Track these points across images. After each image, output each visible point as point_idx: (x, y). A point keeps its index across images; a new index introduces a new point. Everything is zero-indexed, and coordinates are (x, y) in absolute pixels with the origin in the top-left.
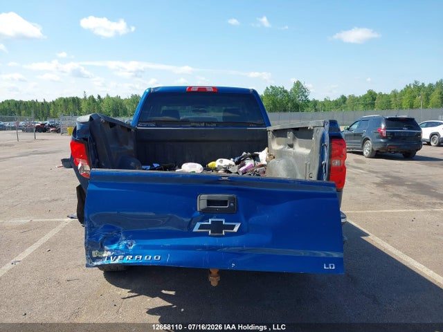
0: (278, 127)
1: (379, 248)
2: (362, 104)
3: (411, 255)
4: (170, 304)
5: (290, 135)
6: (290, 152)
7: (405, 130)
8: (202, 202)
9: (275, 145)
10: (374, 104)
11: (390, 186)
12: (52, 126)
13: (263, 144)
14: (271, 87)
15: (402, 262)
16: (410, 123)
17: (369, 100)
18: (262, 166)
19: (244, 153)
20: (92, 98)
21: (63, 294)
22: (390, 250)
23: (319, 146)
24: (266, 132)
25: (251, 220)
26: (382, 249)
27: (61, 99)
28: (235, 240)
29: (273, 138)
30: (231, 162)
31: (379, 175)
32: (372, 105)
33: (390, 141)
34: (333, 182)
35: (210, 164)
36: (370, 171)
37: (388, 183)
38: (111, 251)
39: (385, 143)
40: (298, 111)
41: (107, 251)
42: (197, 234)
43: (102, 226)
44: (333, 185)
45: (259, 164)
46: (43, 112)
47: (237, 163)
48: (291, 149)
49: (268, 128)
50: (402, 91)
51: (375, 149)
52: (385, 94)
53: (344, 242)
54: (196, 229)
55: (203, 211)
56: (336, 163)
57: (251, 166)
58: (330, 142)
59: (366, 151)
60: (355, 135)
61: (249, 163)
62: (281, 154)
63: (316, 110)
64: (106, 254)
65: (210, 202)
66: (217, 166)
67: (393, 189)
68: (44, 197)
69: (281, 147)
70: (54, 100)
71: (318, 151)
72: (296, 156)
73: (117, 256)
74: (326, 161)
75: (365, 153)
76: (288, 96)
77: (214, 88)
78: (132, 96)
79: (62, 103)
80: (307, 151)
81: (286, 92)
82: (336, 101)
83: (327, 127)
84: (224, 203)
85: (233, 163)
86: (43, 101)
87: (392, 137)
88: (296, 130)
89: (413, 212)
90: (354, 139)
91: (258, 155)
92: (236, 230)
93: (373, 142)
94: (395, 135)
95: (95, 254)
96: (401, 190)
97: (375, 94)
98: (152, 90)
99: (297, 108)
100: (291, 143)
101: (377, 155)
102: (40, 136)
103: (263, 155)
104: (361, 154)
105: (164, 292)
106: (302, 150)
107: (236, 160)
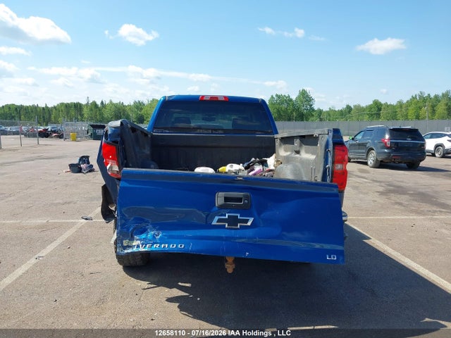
0: (285, 135)
1: (380, 250)
2: (368, 114)
3: (409, 257)
4: (187, 294)
5: (297, 142)
6: (297, 158)
7: (409, 140)
8: (220, 199)
9: (283, 152)
10: (379, 114)
11: (393, 194)
12: (54, 132)
13: (271, 151)
14: (277, 95)
15: (400, 262)
16: (414, 134)
17: (374, 111)
18: (270, 171)
19: (253, 159)
20: (94, 104)
21: (89, 285)
22: (389, 252)
23: (323, 152)
24: (274, 139)
25: (262, 215)
26: (382, 251)
27: (62, 104)
28: (250, 233)
29: (280, 145)
30: (241, 167)
31: (383, 184)
32: (378, 115)
33: (395, 151)
34: (336, 184)
35: (220, 169)
36: (374, 181)
37: (390, 191)
38: (140, 240)
39: (389, 153)
40: (303, 120)
41: (137, 240)
42: (215, 227)
43: (132, 219)
44: (336, 187)
45: (267, 169)
46: (44, 117)
47: (246, 168)
48: (298, 155)
49: (276, 136)
50: (408, 102)
51: (379, 159)
52: (390, 105)
53: (345, 238)
54: (214, 223)
55: (221, 207)
56: (339, 167)
57: (260, 171)
58: (334, 148)
59: (370, 162)
60: (359, 145)
61: (258, 168)
62: (288, 160)
63: (321, 120)
64: (135, 243)
65: (226, 199)
66: (227, 171)
67: (394, 197)
68: (56, 199)
69: (288, 153)
70: (56, 105)
71: (323, 157)
72: (303, 162)
73: (146, 245)
74: (329, 165)
75: (369, 163)
76: (293, 105)
77: (225, 97)
78: (135, 103)
79: (63, 108)
80: (313, 157)
81: (291, 100)
82: (341, 111)
83: (331, 134)
84: (239, 200)
85: (243, 168)
86: (44, 106)
87: (396, 147)
88: (302, 137)
89: (414, 219)
90: (359, 149)
91: (266, 161)
92: (249, 224)
93: (378, 153)
94: (399, 145)
95: (125, 243)
96: (403, 199)
97: (381, 104)
98: (167, 98)
99: (302, 117)
100: (298, 149)
101: (381, 165)
102: (43, 141)
103: (271, 161)
104: (366, 163)
105: (180, 284)
106: (308, 156)
107: (245, 165)
